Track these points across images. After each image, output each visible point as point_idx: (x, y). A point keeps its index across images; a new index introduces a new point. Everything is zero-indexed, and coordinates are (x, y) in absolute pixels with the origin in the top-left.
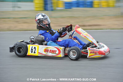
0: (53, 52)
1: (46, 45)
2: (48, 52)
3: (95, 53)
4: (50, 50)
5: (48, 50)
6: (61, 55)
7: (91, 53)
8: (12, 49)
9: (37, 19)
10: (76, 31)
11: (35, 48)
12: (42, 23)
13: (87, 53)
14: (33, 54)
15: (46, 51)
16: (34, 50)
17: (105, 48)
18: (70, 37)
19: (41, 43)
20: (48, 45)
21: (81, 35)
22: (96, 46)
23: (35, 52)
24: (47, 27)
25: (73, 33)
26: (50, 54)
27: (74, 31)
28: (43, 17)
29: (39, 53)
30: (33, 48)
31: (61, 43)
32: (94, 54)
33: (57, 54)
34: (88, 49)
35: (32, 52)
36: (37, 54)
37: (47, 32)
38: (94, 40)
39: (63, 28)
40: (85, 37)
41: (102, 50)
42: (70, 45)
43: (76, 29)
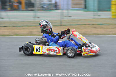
0: (54, 51)
1: (48, 45)
2: (50, 51)
3: (89, 52)
4: (52, 50)
5: (50, 50)
6: (61, 54)
7: (85, 51)
8: (21, 49)
9: (42, 25)
10: (72, 34)
11: (39, 48)
12: (46, 28)
13: (82, 51)
14: (38, 53)
15: (48, 50)
16: (38, 50)
17: (96, 48)
18: (68, 39)
19: (44, 43)
20: (50, 46)
21: (77, 37)
22: (89, 46)
23: (39, 52)
24: (50, 31)
25: (70, 36)
26: (52, 53)
27: (71, 34)
28: (46, 23)
29: (43, 52)
30: (38, 48)
31: (60, 44)
32: (87, 53)
33: (58, 53)
34: (82, 49)
35: (37, 51)
36: (41, 53)
37: (49, 35)
38: (88, 41)
39: (62, 32)
40: (80, 38)
41: (94, 49)
42: (68, 45)
43: (72, 32)
